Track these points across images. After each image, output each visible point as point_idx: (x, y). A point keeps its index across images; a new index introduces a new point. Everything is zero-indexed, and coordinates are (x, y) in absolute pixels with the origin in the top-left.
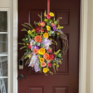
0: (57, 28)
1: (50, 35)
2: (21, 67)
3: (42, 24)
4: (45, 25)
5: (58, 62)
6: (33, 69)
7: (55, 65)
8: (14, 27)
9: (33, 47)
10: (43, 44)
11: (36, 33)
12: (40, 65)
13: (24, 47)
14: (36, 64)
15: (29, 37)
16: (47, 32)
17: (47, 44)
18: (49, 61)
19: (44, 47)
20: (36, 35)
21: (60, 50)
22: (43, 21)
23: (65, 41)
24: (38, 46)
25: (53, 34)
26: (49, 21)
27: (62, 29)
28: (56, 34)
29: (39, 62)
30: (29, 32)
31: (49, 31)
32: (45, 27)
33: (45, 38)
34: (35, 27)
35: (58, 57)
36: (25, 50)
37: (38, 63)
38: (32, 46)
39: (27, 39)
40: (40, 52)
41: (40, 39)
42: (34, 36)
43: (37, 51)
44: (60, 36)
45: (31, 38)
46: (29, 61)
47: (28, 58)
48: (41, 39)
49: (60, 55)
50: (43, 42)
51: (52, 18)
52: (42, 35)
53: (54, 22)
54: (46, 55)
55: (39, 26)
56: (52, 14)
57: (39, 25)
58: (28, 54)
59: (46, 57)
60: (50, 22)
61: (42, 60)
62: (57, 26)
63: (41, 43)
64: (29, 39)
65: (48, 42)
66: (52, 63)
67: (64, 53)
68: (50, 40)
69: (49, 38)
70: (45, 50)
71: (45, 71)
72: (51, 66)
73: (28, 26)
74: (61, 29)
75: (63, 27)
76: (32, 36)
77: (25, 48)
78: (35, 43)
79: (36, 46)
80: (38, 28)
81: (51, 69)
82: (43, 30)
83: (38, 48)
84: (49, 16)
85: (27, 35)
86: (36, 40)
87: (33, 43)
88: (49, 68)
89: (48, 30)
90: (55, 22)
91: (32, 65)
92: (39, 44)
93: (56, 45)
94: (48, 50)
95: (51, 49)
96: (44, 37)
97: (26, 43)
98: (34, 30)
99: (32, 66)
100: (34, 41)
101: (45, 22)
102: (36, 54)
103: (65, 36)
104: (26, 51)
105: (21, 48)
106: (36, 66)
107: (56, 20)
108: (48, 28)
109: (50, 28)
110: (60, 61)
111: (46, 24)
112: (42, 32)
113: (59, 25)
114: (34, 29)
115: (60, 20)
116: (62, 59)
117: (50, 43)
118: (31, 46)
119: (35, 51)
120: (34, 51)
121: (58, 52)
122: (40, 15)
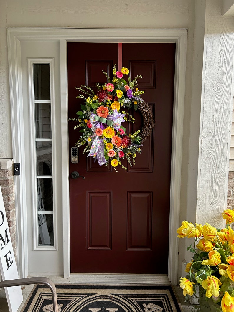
0: (134, 94)
1: (122, 105)
2: (75, 160)
3: (110, 87)
4: (115, 89)
5: (135, 151)
6: (95, 162)
7: (130, 155)
8: (62, 91)
9: (94, 125)
10: (111, 121)
11: (100, 101)
12: (106, 155)
13: (80, 125)
14: (101, 152)
15: (88, 109)
16: (118, 101)
17: (118, 119)
18: (120, 149)
19: (113, 126)
20: (99, 106)
21: (139, 131)
22: (111, 82)
23: (147, 116)
24: (103, 124)
25: (128, 103)
26: (120, 81)
27: (142, 96)
28: (133, 104)
29: (105, 150)
30: (88, 100)
31: (121, 99)
32: (114, 92)
33: (113, 111)
34: (98, 91)
35: (135, 143)
36: (81, 131)
37: (102, 151)
38: (94, 123)
39: (85, 112)
40: (105, 133)
41: (106, 111)
42: (97, 107)
43: (101, 132)
44: (138, 107)
45: (92, 110)
46: (88, 148)
47: (87, 143)
48: (108, 113)
49: (139, 139)
50: (111, 116)
51: (125, 77)
52: (110, 105)
53: (128, 84)
54: (116, 138)
55: (104, 91)
56: (125, 71)
57: (104, 89)
58: (87, 137)
59: (117, 142)
60: (123, 84)
61: (109, 146)
62: (134, 90)
63: (107, 119)
64: (87, 113)
65: (119, 117)
66: (125, 151)
67: (146, 135)
68: (122, 114)
69: (122, 109)
70: (114, 130)
71: (115, 163)
72: (125, 157)
73: (87, 90)
74: (140, 94)
75: (143, 92)
76: (94, 107)
77: (82, 128)
78: (97, 118)
79: (100, 123)
80: (102, 93)
81: (124, 161)
82: (110, 97)
83: (103, 127)
84: (121, 73)
85: (85, 105)
86: (99, 114)
87: (94, 119)
88: (121, 160)
89: (119, 96)
90: (132, 84)
91: (93, 154)
92: (104, 121)
93: (134, 122)
94: (120, 131)
95: (124, 130)
96: (113, 109)
97: (83, 119)
98: (96, 98)
99: (94, 156)
100: (97, 115)
101: (113, 83)
102: (100, 137)
103: (148, 106)
104: (84, 133)
105: (76, 128)
106: (100, 155)
107: (132, 80)
108: (119, 93)
109: (122, 93)
110: (139, 149)
111: (116, 87)
112: (109, 100)
113: (137, 89)
114: (96, 96)
115: (139, 80)
116: (142, 145)
117: (122, 119)
118: (92, 123)
119: (99, 132)
120: (97, 131)
121: (136, 134)
122: (107, 72)
